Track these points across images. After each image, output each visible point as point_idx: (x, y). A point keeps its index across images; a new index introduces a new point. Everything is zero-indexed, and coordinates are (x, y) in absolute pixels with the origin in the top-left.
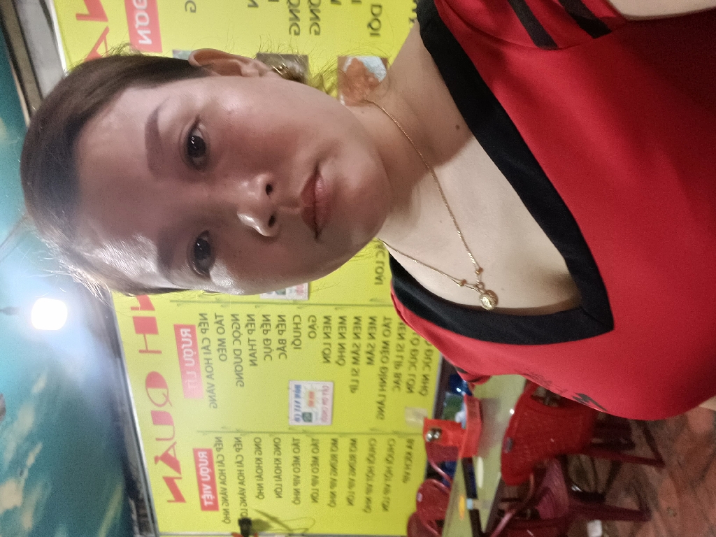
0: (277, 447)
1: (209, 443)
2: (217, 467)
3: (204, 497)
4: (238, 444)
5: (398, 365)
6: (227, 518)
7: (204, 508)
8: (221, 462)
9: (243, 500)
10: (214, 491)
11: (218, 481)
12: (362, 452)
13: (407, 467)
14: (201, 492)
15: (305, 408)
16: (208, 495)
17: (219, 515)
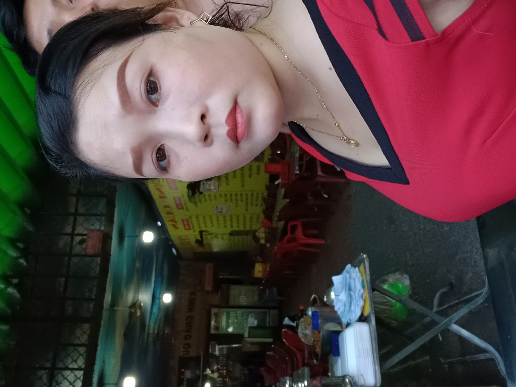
0: (211, 218)
1: (187, 218)
2: (190, 222)
4: (197, 217)
5: (251, 202)
6: (194, 231)
7: (185, 229)
8: (192, 221)
10: (189, 226)
11: (190, 224)
12: (241, 218)
14: (185, 226)
15: (219, 210)
16: (187, 227)
17: (192, 230)
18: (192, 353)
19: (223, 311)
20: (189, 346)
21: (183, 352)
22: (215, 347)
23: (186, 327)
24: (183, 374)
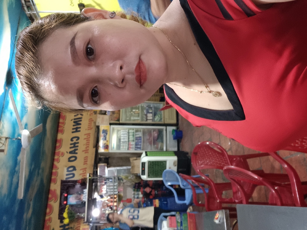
18: (78, 177)
19: (113, 129)
20: (74, 169)
21: (67, 175)
22: (104, 169)
23: (71, 148)
24: (66, 199)
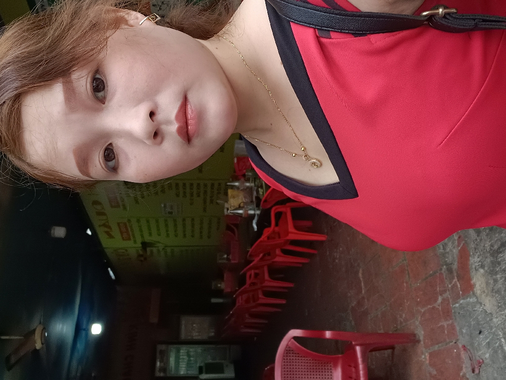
0: (157, 221)
1: (124, 221)
2: (129, 229)
3: (124, 236)
4: (138, 221)
6: (135, 242)
7: (123, 239)
8: (131, 227)
9: (142, 236)
10: (129, 235)
11: (130, 232)
12: (197, 223)
13: (219, 225)
14: (122, 235)
15: (168, 210)
17: (132, 241)
